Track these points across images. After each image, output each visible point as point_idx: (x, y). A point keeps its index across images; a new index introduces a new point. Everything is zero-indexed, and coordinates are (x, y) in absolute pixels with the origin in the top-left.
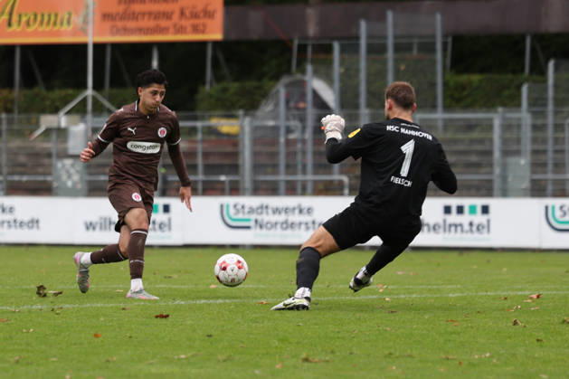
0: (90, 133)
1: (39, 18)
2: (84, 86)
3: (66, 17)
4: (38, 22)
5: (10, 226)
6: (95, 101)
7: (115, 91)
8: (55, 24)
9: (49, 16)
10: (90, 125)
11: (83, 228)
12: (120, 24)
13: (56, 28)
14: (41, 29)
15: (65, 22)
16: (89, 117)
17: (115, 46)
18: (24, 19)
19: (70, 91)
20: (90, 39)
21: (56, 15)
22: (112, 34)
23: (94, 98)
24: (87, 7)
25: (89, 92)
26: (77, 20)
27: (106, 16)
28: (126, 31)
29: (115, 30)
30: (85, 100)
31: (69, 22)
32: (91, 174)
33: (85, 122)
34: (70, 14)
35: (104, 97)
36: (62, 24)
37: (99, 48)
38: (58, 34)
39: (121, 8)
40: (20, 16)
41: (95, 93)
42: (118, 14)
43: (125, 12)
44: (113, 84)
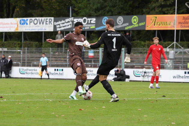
0: (175, 53)
1: (162, 23)
2: (174, 41)
3: (169, 23)
4: (162, 24)
6: (176, 45)
7: (181, 42)
8: (166, 25)
9: (165, 22)
10: (175, 51)
11: (173, 78)
12: (183, 25)
13: (166, 26)
14: (162, 26)
15: (169, 24)
16: (175, 49)
17: (182, 30)
18: (158, 23)
19: (170, 42)
20: (175, 29)
21: (167, 22)
22: (181, 28)
23: (176, 44)
24: (175, 20)
25: (175, 42)
26: (172, 24)
27: (179, 23)
28: (185, 27)
29: (182, 26)
30: (174, 44)
31: (170, 25)
32: (175, 64)
33: (174, 50)
34: (170, 22)
35: (178, 44)
36: (168, 25)
37: (178, 31)
38: (167, 27)
39: (183, 21)
40: (157, 23)
41: (176, 43)
42: (182, 22)
43: (184, 22)
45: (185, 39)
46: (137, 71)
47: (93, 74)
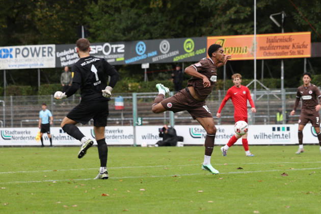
0: (255, 98)
1: (233, 49)
2: (253, 78)
3: (245, 48)
4: (233, 51)
5: (223, 138)
6: (258, 84)
7: (265, 80)
8: (240, 52)
9: (238, 48)
10: (255, 94)
11: (254, 137)
12: (267, 51)
13: (240, 54)
14: (237, 54)
15: (244, 51)
16: (255, 90)
17: (265, 60)
18: (227, 50)
19: (247, 80)
20: (255, 58)
21: (241, 48)
22: (264, 55)
23: (257, 82)
24: (254, 44)
25: (255, 80)
26: (249, 50)
27: (262, 48)
28: (270, 54)
29: (265, 54)
30: (253, 83)
31: (246, 51)
32: (256, 115)
33: (254, 93)
34: (246, 47)
35: (261, 82)
36: (243, 52)
37: (259, 61)
38: (242, 56)
39: (268, 45)
40: (225, 49)
41: (257, 81)
42: (266, 47)
43: (269, 46)
44: (265, 77)
45: (271, 74)
46: (195, 129)
47: (123, 136)
